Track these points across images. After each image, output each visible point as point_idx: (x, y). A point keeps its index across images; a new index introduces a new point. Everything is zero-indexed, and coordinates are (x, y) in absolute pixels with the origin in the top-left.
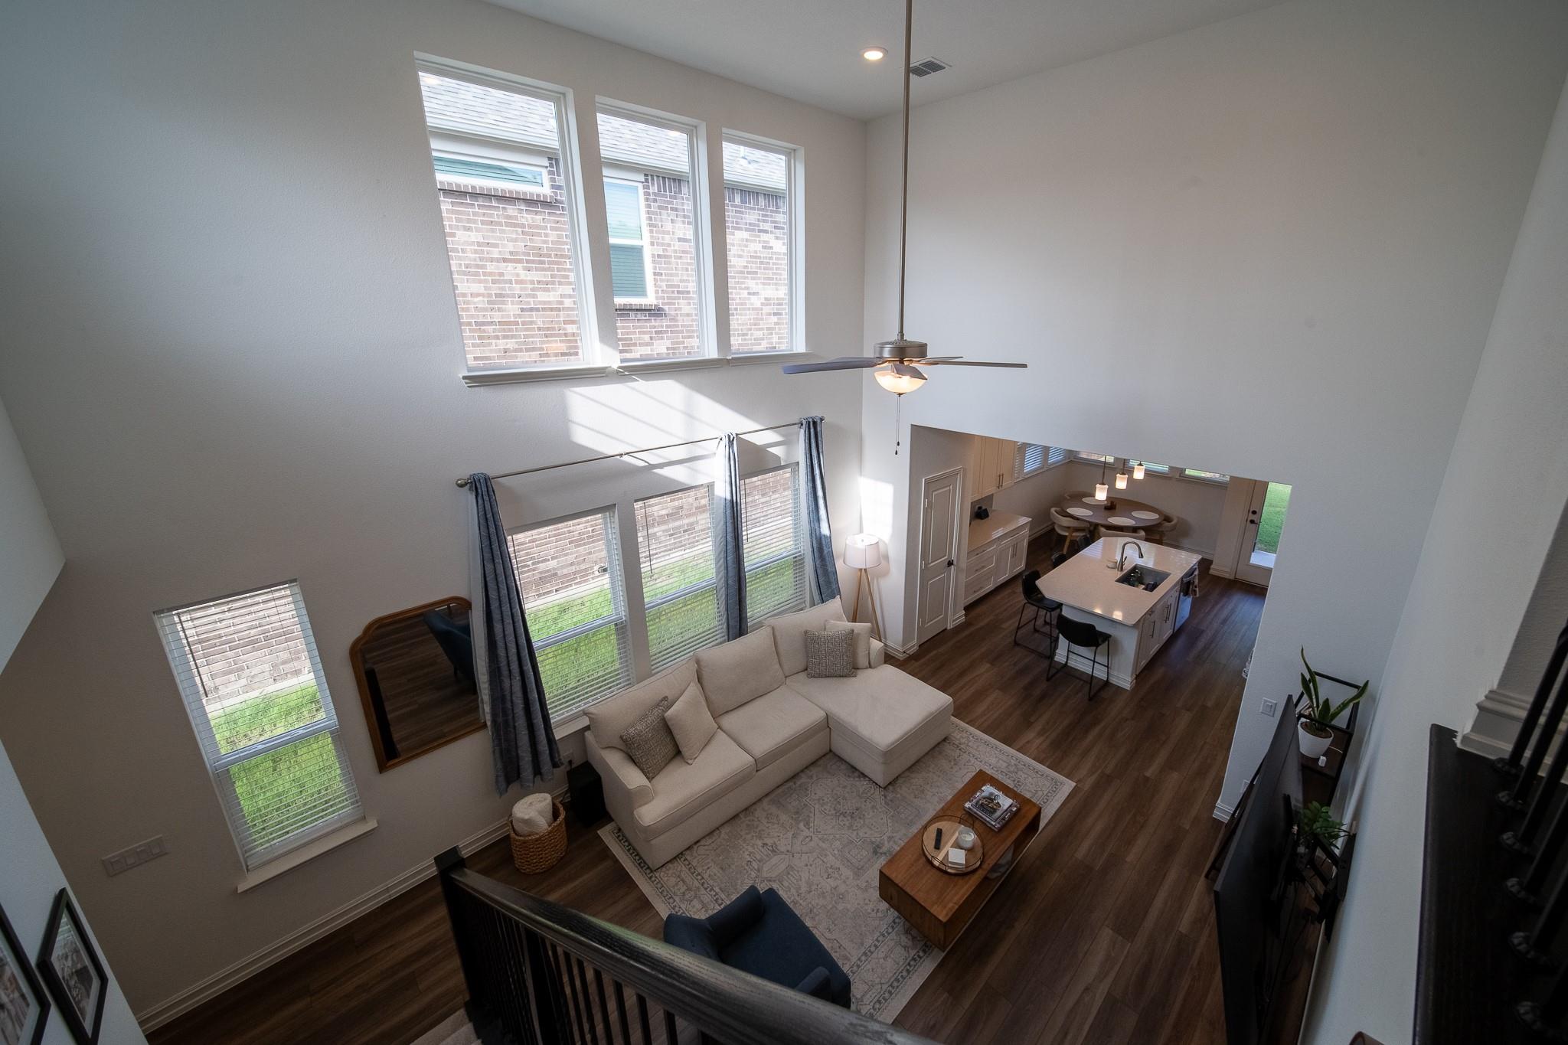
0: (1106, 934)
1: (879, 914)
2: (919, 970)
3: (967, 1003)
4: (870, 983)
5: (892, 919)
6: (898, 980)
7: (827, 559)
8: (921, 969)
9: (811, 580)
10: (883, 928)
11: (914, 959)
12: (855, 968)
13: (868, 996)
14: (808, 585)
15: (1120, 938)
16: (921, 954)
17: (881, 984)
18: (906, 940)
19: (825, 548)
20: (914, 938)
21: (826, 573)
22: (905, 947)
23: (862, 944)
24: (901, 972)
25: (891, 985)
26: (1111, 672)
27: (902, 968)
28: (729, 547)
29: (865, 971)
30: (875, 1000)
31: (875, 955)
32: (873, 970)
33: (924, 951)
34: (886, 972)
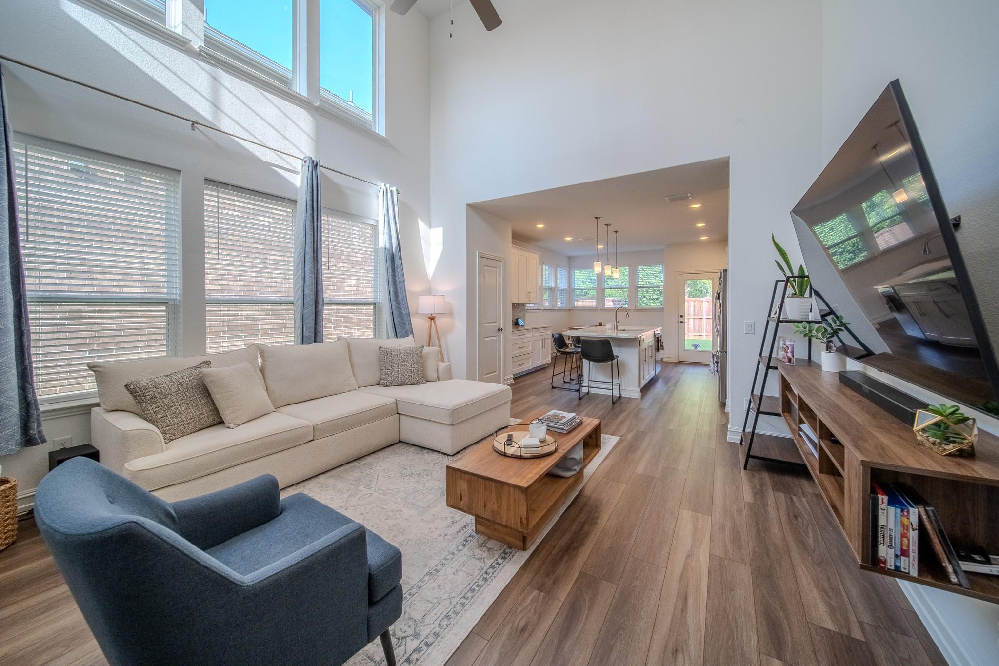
0: (686, 515)
1: (448, 537)
2: (499, 576)
3: (564, 593)
4: (435, 601)
5: (463, 538)
6: (474, 590)
7: (402, 303)
8: (501, 574)
9: (388, 323)
10: (453, 547)
11: (492, 567)
12: (414, 590)
13: (432, 614)
14: (385, 328)
15: (699, 514)
16: (500, 561)
17: (450, 598)
18: (481, 553)
19: (399, 294)
20: (489, 550)
21: (401, 315)
22: (480, 559)
23: (426, 566)
24: (477, 582)
25: (464, 597)
26: (622, 388)
27: (479, 576)
28: (308, 257)
29: (429, 590)
30: (442, 616)
31: (442, 572)
32: (439, 586)
33: (504, 558)
34: (457, 586)
